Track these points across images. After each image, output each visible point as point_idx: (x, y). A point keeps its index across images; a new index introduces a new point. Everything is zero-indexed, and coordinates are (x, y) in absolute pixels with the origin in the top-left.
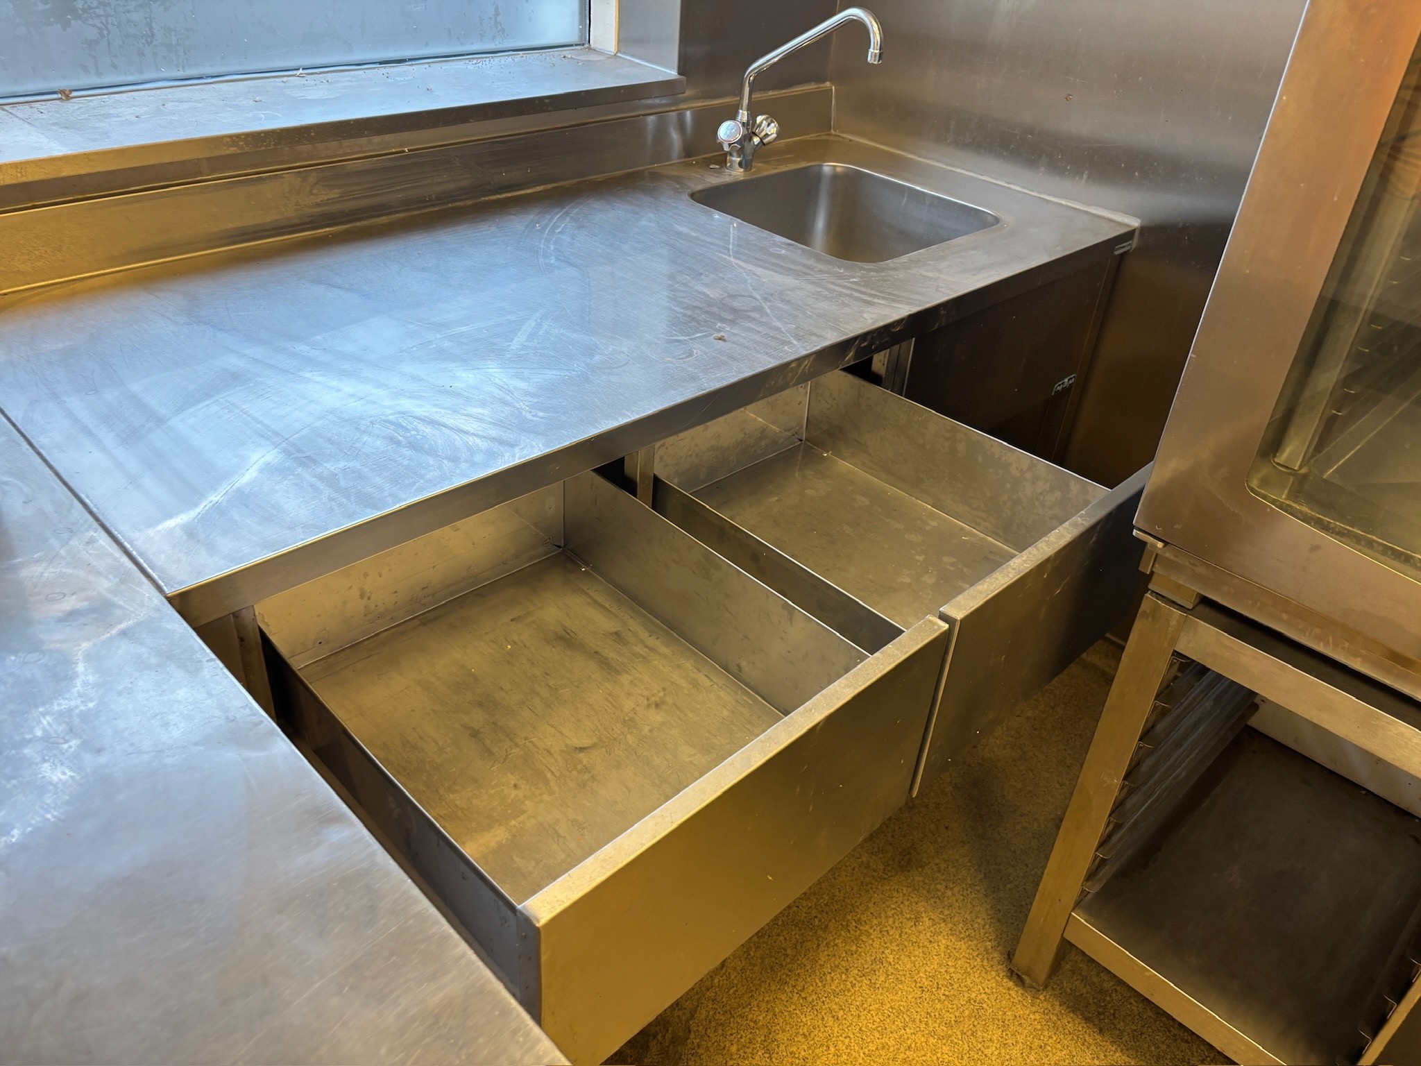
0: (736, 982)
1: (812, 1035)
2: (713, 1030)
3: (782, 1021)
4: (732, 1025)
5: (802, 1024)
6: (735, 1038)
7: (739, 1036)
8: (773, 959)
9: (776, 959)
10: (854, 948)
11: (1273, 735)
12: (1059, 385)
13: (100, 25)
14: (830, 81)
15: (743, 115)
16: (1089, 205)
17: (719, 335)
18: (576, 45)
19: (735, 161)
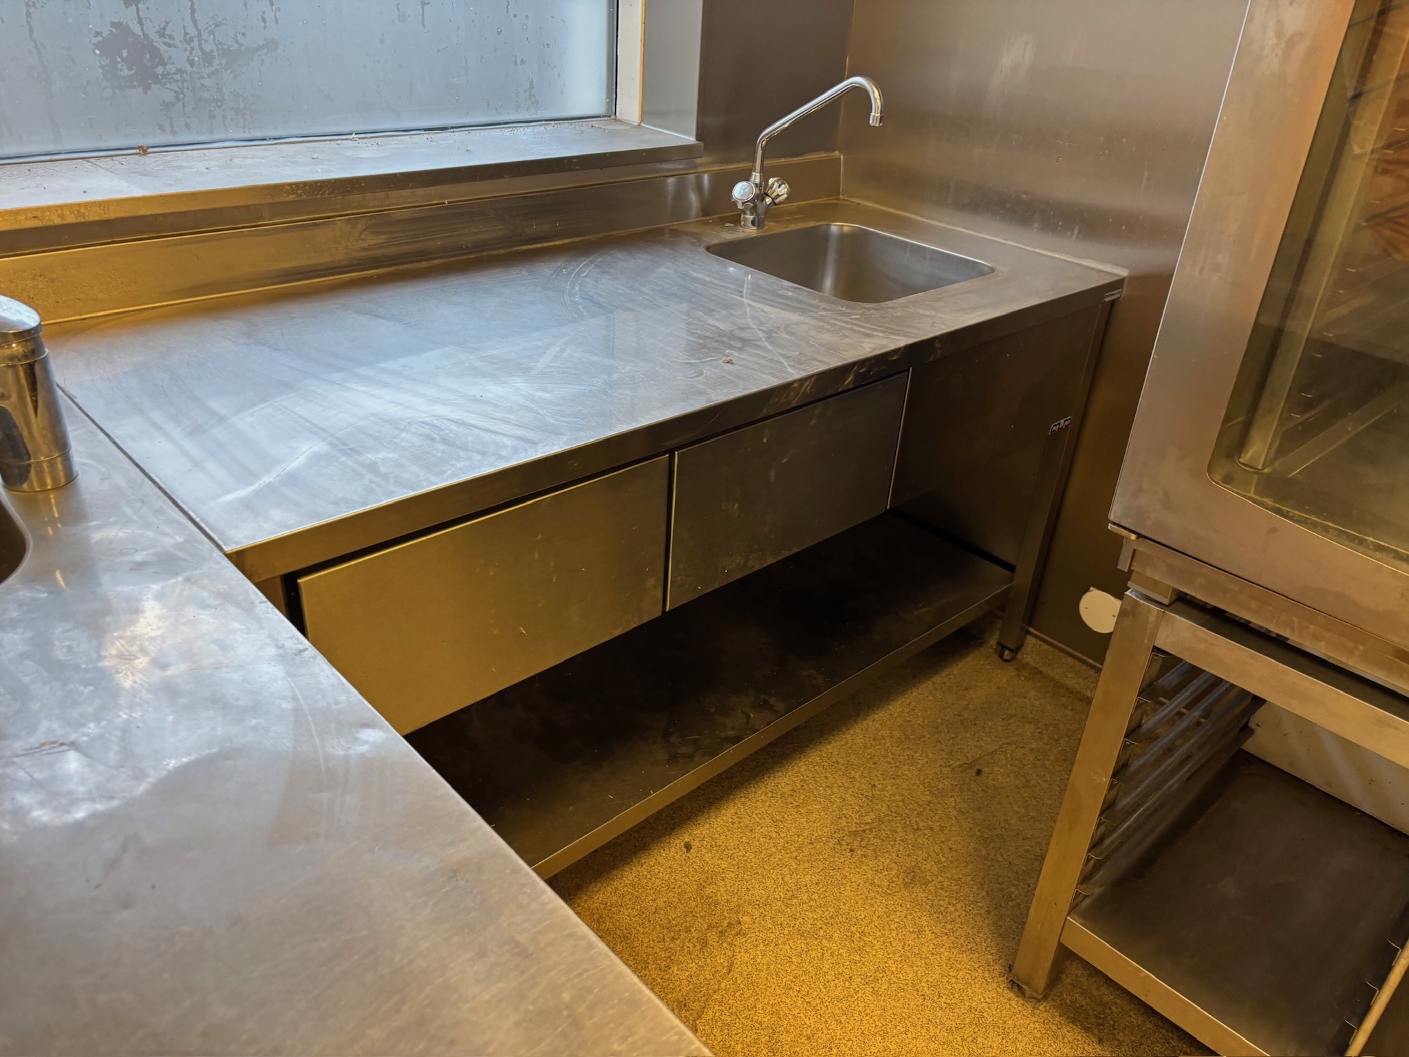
0: (742, 986)
1: (816, 1037)
2: (719, 1029)
3: (786, 1023)
4: (738, 1025)
5: (806, 1026)
6: (740, 1037)
7: (744, 1036)
8: (779, 966)
9: (782, 965)
10: (858, 958)
11: (1269, 760)
12: (1056, 425)
13: (177, 89)
14: (839, 150)
15: (756, 177)
16: (1080, 257)
17: (728, 359)
18: (603, 117)
19: (749, 219)
